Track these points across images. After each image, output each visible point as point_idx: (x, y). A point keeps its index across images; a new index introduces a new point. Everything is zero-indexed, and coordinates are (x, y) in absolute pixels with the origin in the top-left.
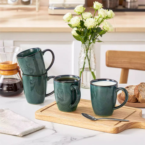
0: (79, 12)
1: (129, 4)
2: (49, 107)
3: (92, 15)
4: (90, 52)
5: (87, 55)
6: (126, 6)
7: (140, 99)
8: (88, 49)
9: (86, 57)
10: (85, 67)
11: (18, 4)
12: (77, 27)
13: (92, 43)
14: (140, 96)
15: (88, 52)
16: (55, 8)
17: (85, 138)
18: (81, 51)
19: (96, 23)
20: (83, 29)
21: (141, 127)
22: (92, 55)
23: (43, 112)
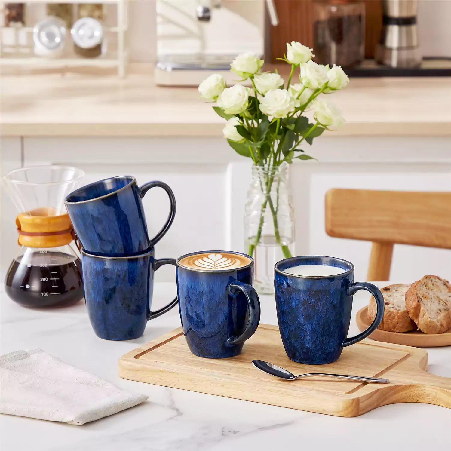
0: (244, 73)
1: (395, 54)
2: (158, 346)
3: (282, 82)
4: (278, 190)
5: (269, 198)
6: (387, 62)
7: (421, 322)
8: (272, 180)
9: (266, 203)
10: (263, 233)
11: (64, 56)
12: (238, 115)
13: (282, 161)
14: (421, 315)
15: (272, 188)
16: (176, 66)
17: (263, 429)
18: (252, 186)
19: (293, 102)
20: (258, 122)
21: (423, 398)
22: (284, 198)
23: (141, 358)
